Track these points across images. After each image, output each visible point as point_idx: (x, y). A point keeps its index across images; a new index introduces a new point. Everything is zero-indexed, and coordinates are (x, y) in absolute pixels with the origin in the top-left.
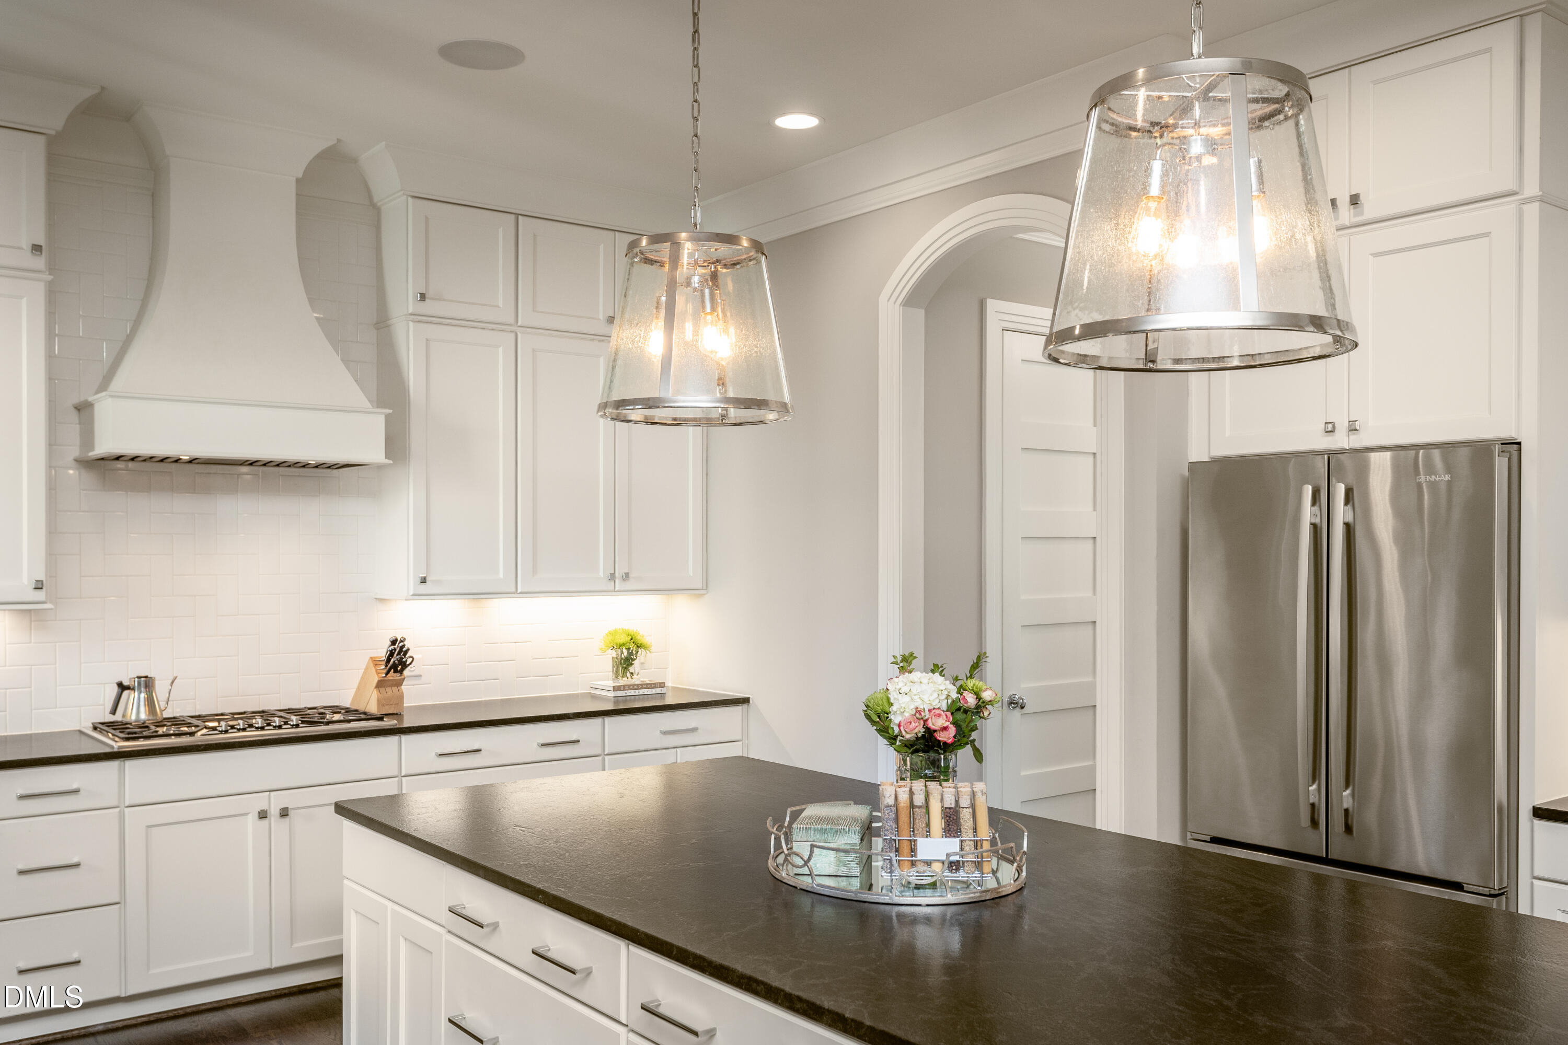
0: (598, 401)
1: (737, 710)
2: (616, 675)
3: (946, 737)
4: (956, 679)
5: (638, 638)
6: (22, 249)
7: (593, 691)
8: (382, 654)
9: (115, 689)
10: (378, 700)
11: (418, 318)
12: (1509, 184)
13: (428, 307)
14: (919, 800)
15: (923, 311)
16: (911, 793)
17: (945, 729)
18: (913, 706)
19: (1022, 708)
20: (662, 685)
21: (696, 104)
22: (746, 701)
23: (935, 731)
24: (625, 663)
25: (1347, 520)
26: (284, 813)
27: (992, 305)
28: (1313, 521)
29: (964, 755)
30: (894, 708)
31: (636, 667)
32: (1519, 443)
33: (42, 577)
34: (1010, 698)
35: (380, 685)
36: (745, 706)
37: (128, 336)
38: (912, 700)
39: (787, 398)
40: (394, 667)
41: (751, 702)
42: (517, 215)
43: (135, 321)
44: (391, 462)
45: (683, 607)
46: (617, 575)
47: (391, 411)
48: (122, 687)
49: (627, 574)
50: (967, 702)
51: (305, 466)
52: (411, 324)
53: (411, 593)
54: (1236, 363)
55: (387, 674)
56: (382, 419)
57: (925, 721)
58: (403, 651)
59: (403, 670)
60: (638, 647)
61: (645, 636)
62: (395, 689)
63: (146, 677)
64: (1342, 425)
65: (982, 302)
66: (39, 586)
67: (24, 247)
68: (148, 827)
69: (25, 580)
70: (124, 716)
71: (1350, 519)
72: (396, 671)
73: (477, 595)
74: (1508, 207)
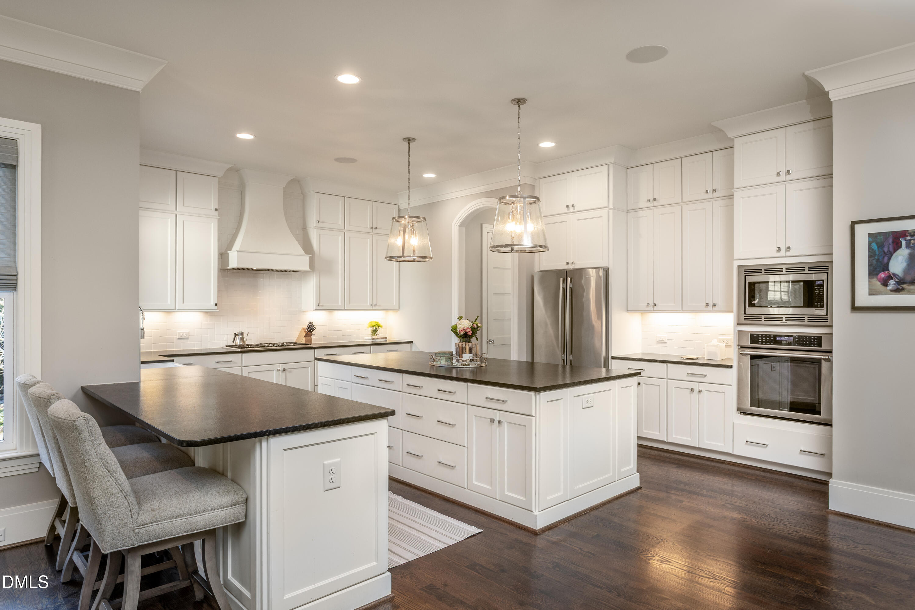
0: (385, 256)
1: (409, 345)
2: (372, 335)
3: (470, 333)
4: (472, 322)
5: (379, 324)
6: (212, 210)
7: (365, 340)
8: (306, 327)
9: (234, 335)
10: (305, 340)
11: (317, 228)
12: (606, 205)
13: (320, 225)
14: (464, 346)
15: (465, 228)
16: (462, 344)
17: (469, 332)
18: (462, 327)
19: (493, 343)
20: (386, 338)
21: (409, 183)
22: (412, 342)
23: (467, 332)
24: (375, 332)
25: (570, 287)
26: (284, 370)
27: (484, 225)
28: (563, 287)
29: (474, 338)
30: (458, 328)
31: (378, 333)
32: (609, 268)
33: (216, 303)
34: (489, 340)
35: (306, 336)
36: (411, 344)
37: (234, 233)
38: (462, 326)
39: (431, 256)
40: (310, 331)
41: (413, 342)
42: (345, 197)
43: (236, 229)
44: (311, 270)
45: (391, 315)
46: (373, 304)
47: (311, 255)
48: (236, 335)
49: (376, 304)
50: (474, 326)
51: (286, 271)
52: (315, 229)
53: (315, 309)
54: (527, 252)
55: (308, 332)
56: (308, 258)
57: (465, 330)
58: (313, 326)
59: (312, 331)
60: (379, 326)
61: (381, 323)
62: (310, 337)
63: (242, 332)
64: (570, 262)
65: (481, 225)
66: (216, 305)
67: (213, 209)
68: (249, 372)
69: (212, 303)
70: (235, 343)
71: (571, 286)
72: (310, 332)
73: (330, 310)
74: (606, 210)
